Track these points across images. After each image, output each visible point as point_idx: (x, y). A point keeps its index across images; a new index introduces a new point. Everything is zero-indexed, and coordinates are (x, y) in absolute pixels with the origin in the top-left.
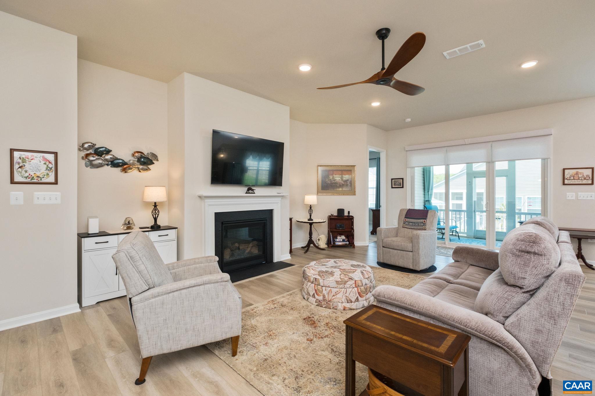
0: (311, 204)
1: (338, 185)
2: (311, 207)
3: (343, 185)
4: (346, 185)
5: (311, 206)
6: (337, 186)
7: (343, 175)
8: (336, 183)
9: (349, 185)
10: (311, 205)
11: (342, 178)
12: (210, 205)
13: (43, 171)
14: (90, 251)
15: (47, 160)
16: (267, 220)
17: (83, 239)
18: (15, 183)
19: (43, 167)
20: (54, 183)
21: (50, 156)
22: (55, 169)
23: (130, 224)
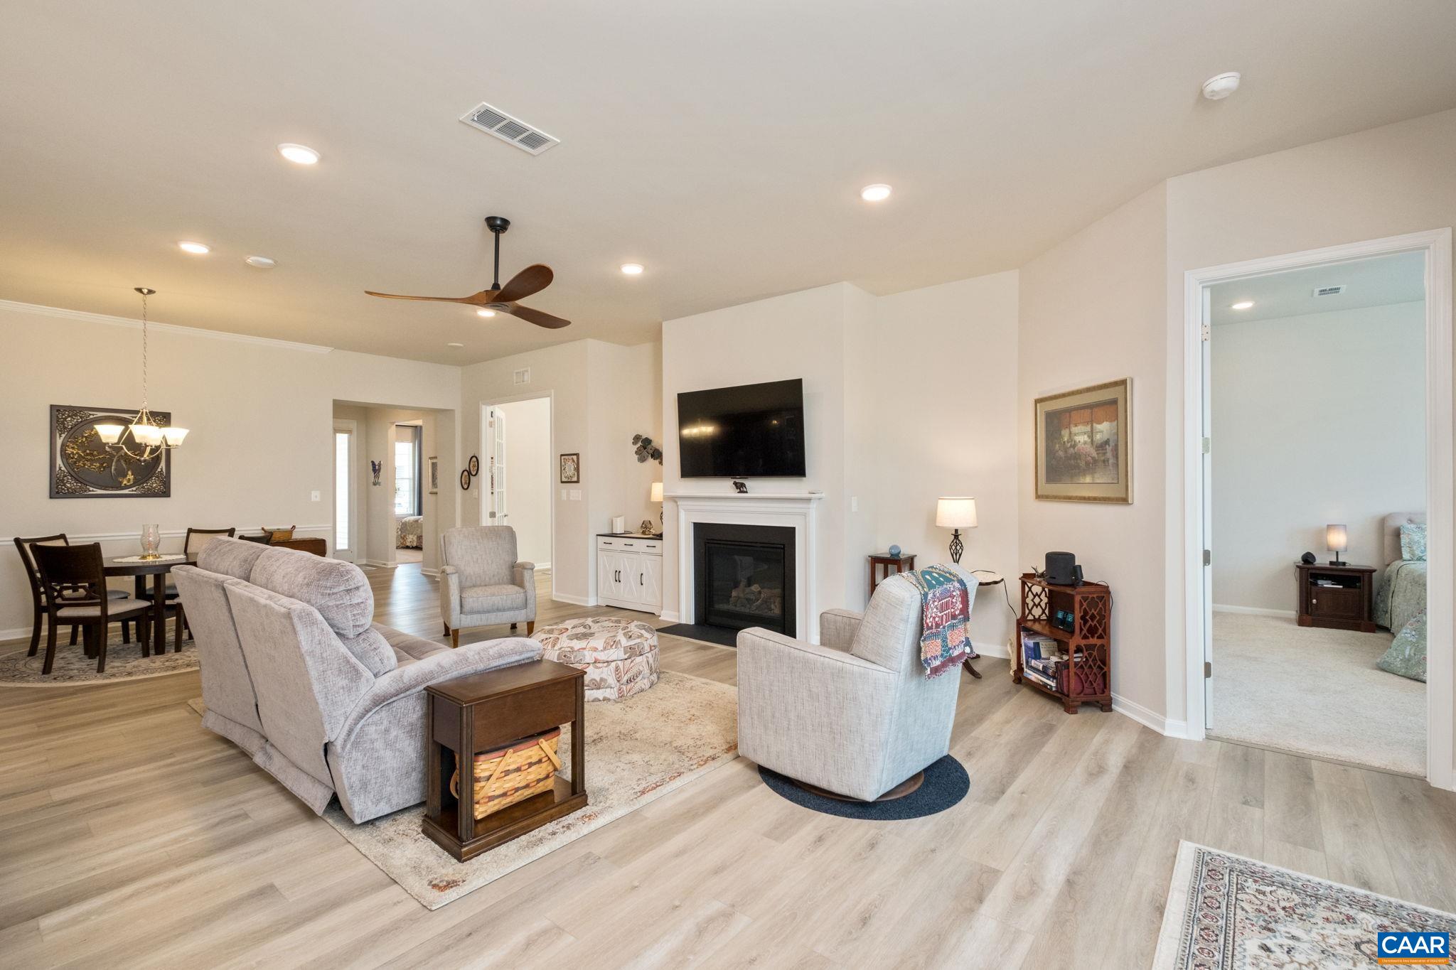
0: (957, 526)
1: (1082, 464)
2: (956, 536)
3: (1095, 461)
4: (1104, 461)
5: (959, 533)
6: (1078, 467)
7: (1094, 425)
8: (1077, 456)
9: (1111, 461)
10: (956, 531)
11: (1091, 435)
12: (685, 510)
13: (573, 471)
14: (602, 550)
15: (573, 461)
16: (784, 548)
17: (599, 537)
18: (562, 482)
19: (572, 468)
20: (577, 482)
21: (575, 457)
22: (577, 469)
23: (646, 527)
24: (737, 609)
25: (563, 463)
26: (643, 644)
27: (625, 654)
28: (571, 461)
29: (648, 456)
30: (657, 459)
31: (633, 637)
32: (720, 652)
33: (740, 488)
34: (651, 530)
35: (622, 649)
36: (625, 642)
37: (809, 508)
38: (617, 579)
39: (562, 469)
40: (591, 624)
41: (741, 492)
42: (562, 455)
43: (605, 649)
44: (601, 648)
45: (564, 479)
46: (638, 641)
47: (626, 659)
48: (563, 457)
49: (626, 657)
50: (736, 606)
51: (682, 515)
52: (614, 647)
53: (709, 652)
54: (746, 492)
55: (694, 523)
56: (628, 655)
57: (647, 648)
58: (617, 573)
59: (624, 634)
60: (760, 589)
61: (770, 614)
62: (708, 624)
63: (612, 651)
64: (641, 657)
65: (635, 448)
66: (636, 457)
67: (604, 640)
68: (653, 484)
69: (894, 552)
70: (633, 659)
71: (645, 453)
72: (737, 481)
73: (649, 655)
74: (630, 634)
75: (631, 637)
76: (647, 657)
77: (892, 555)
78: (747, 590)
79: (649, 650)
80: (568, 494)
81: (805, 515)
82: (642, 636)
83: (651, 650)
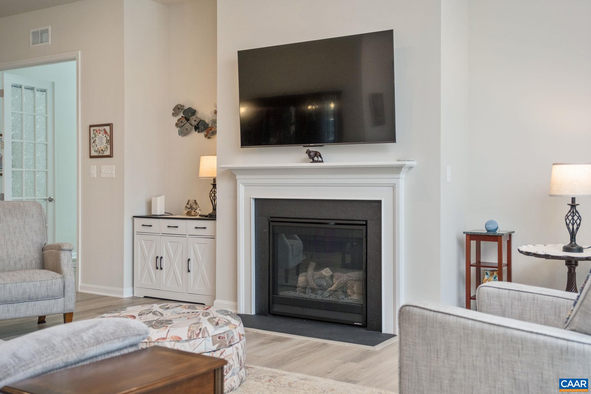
0: (576, 194)
2: (573, 206)
5: (576, 202)
10: (573, 200)
12: (245, 185)
13: (104, 144)
14: (139, 233)
15: (106, 132)
16: (366, 225)
17: (135, 219)
18: (91, 157)
19: (104, 140)
20: (110, 156)
21: (107, 128)
22: (110, 142)
23: (191, 208)
24: (307, 296)
25: (92, 135)
26: (232, 333)
27: (214, 344)
28: (103, 132)
29: (191, 130)
30: (202, 131)
31: (220, 325)
32: (299, 344)
33: (314, 157)
34: (197, 211)
35: (210, 338)
36: (212, 330)
37: (399, 178)
38: (159, 266)
39: (91, 141)
40: (161, 310)
41: (314, 161)
42: (91, 126)
43: (190, 339)
44: (185, 337)
45: (93, 154)
46: (227, 328)
47: (214, 351)
48: (92, 129)
49: (215, 348)
50: (304, 293)
51: (241, 190)
52: (200, 336)
53: (286, 344)
54: (322, 161)
55: (256, 200)
56: (217, 345)
57: (237, 337)
58: (159, 259)
59: (209, 320)
60: (331, 273)
61: (347, 300)
62: (272, 314)
63: (198, 341)
64: (231, 348)
65: (175, 120)
66: (177, 130)
67: (187, 328)
68: (202, 157)
69: (492, 227)
70: (222, 350)
71: (188, 125)
72: (311, 149)
73: (239, 345)
74: (216, 320)
75: (217, 324)
76: (237, 348)
77: (488, 231)
78: (317, 274)
79: (238, 340)
80: (99, 171)
81: (394, 187)
82: (228, 323)
83: (240, 340)
